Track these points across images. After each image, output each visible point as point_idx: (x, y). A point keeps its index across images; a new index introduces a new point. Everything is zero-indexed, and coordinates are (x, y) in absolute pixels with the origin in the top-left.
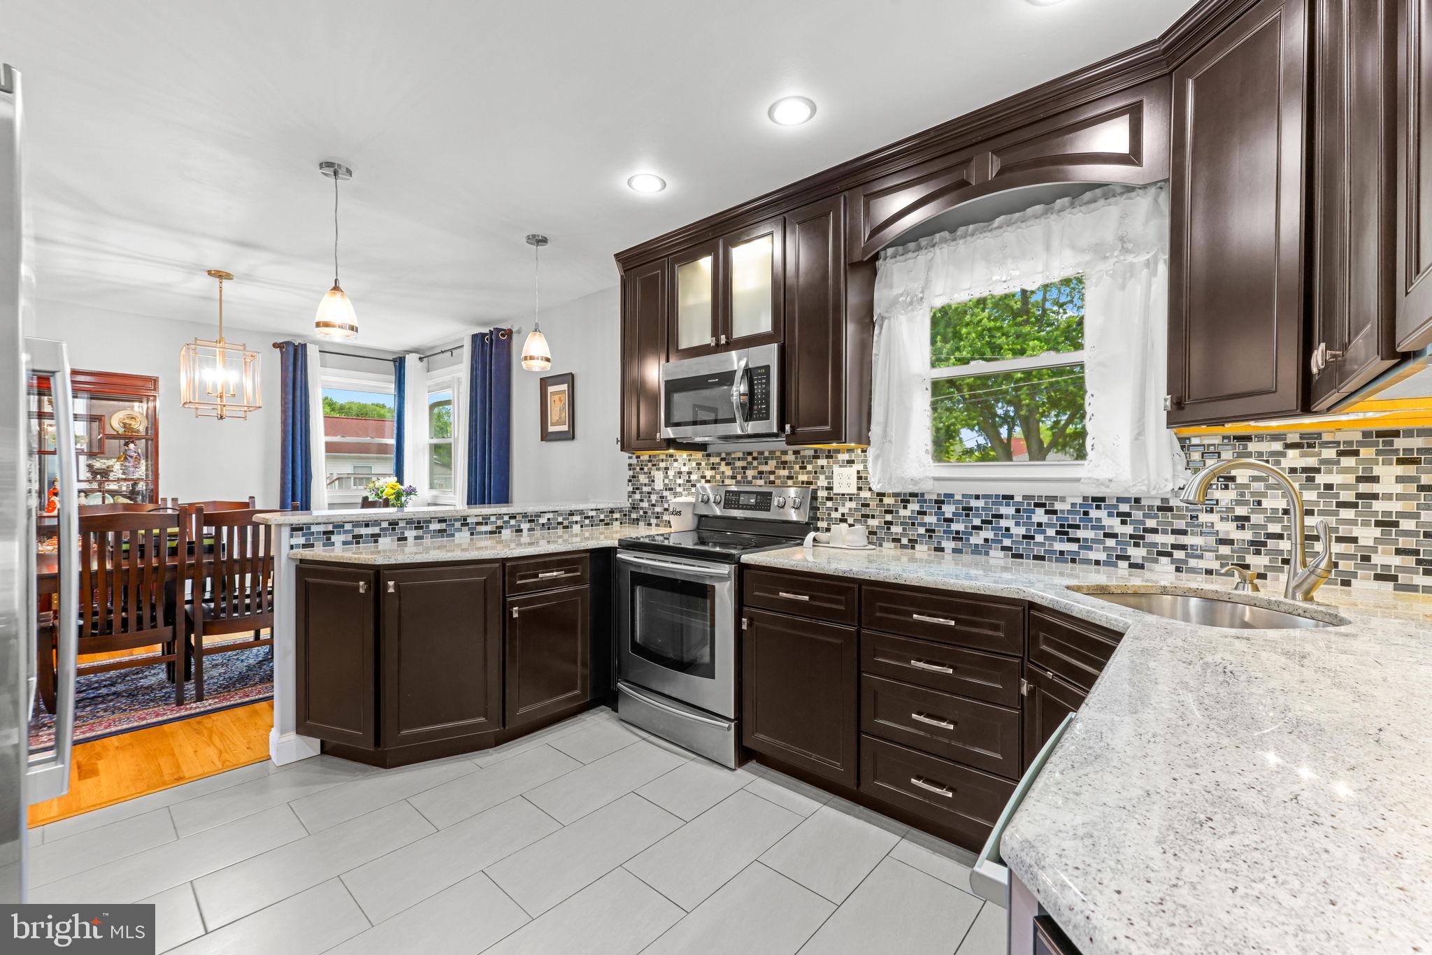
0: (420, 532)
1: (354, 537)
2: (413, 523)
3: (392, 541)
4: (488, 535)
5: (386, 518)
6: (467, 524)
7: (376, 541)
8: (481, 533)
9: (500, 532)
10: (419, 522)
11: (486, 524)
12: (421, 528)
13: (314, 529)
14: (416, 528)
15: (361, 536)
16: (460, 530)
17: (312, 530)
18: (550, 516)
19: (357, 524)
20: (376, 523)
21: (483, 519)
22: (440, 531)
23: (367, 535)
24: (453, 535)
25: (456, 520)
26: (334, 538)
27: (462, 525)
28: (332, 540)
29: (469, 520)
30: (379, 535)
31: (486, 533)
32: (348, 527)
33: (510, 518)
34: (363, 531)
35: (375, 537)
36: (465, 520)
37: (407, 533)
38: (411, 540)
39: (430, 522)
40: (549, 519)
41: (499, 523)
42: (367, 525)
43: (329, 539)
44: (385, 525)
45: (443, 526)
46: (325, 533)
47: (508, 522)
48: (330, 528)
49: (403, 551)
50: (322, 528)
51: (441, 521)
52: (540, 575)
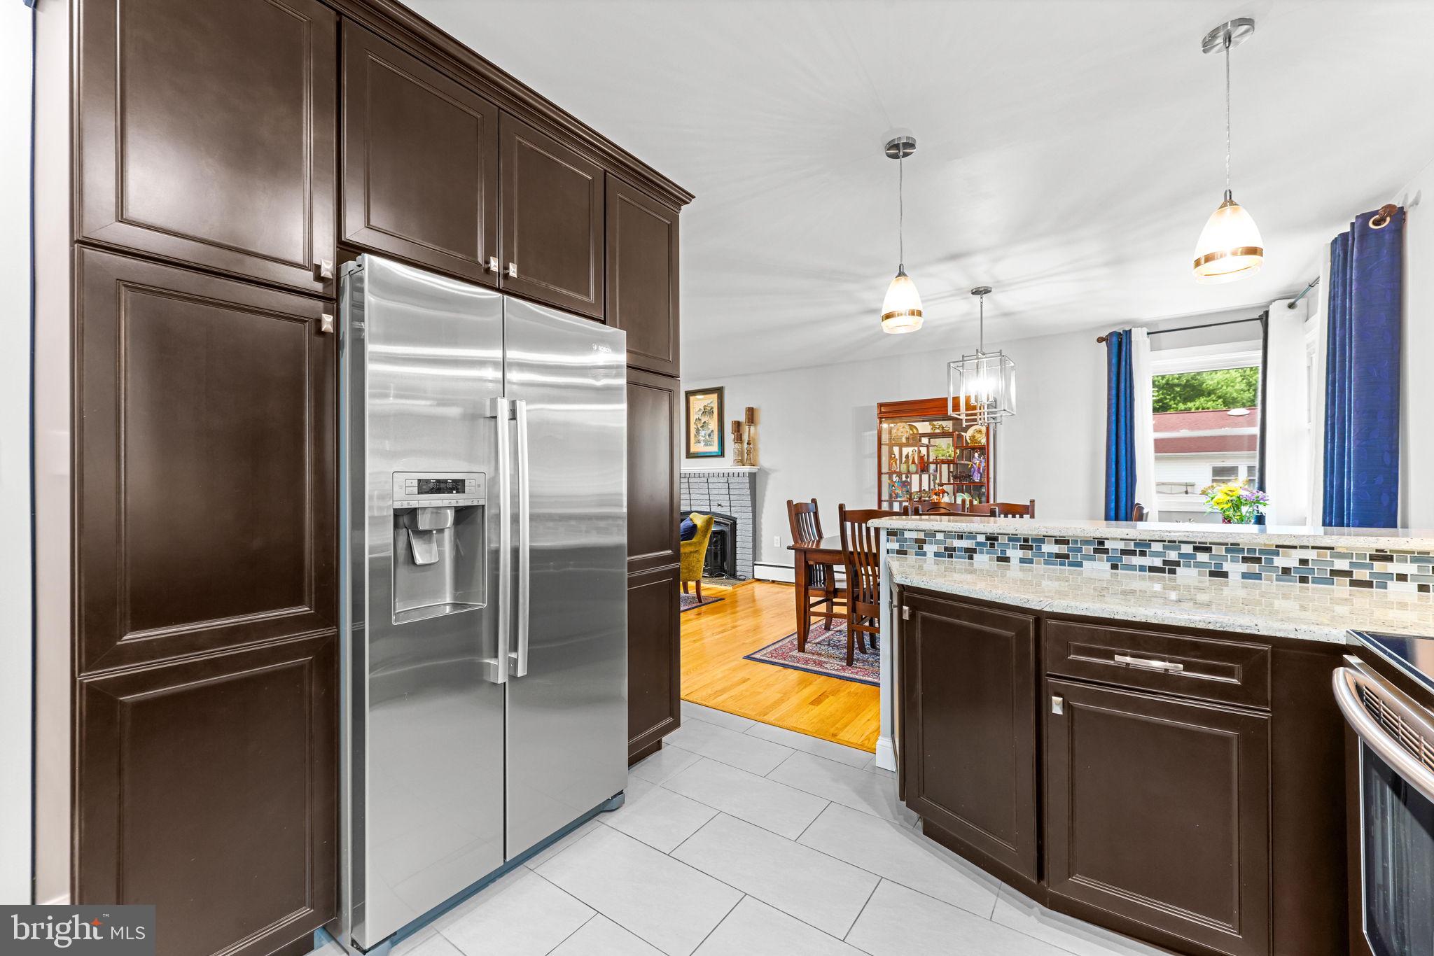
0: (1029, 554)
1: (946, 549)
2: (1018, 540)
3: (991, 560)
4: (1147, 573)
5: (983, 532)
6: (1106, 551)
7: (971, 558)
8: (1132, 567)
9: (1173, 572)
10: (1026, 540)
11: (1143, 554)
12: (1031, 548)
13: (907, 535)
14: (1022, 547)
15: (954, 549)
16: (1092, 559)
17: (905, 536)
18: (1311, 555)
19: (948, 534)
20: (971, 536)
21: (1136, 545)
22: (1058, 556)
23: (960, 549)
24: (1080, 565)
25: (1086, 542)
26: (926, 547)
27: (1096, 551)
28: (924, 550)
29: (1108, 545)
30: (974, 551)
31: (1142, 568)
32: (940, 536)
33: (1196, 549)
34: (957, 543)
35: (970, 552)
36: (1101, 543)
37: (1009, 553)
38: (1015, 562)
39: (1042, 541)
40: (1304, 562)
41: (1173, 555)
42: (961, 537)
43: (921, 548)
44: (981, 538)
45: (1063, 549)
46: (917, 541)
47: (1193, 556)
48: (922, 536)
49: (1003, 576)
50: (914, 535)
51: (1060, 541)
52: (1117, 658)
